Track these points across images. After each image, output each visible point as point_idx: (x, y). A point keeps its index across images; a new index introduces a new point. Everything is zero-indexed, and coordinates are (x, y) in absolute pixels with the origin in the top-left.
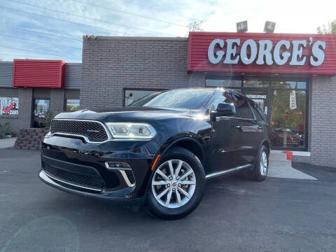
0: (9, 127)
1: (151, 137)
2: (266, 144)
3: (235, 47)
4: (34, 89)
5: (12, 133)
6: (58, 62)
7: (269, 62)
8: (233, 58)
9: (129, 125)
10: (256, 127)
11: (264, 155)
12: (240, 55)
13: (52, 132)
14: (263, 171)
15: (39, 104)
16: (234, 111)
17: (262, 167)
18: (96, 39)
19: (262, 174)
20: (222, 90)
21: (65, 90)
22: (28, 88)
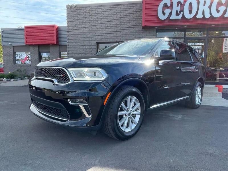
0: (26, 72)
1: (103, 79)
2: (201, 80)
3: (180, 5)
4: (39, 46)
5: (28, 76)
6: (53, 26)
7: (207, 16)
8: (177, 14)
9: (86, 70)
10: (193, 67)
11: (199, 89)
12: (183, 11)
13: (36, 77)
14: (197, 101)
15: (43, 56)
16: (174, 55)
17: (197, 98)
18: (75, 7)
19: (197, 103)
20: (166, 39)
21: (59, 45)
22: (36, 45)
